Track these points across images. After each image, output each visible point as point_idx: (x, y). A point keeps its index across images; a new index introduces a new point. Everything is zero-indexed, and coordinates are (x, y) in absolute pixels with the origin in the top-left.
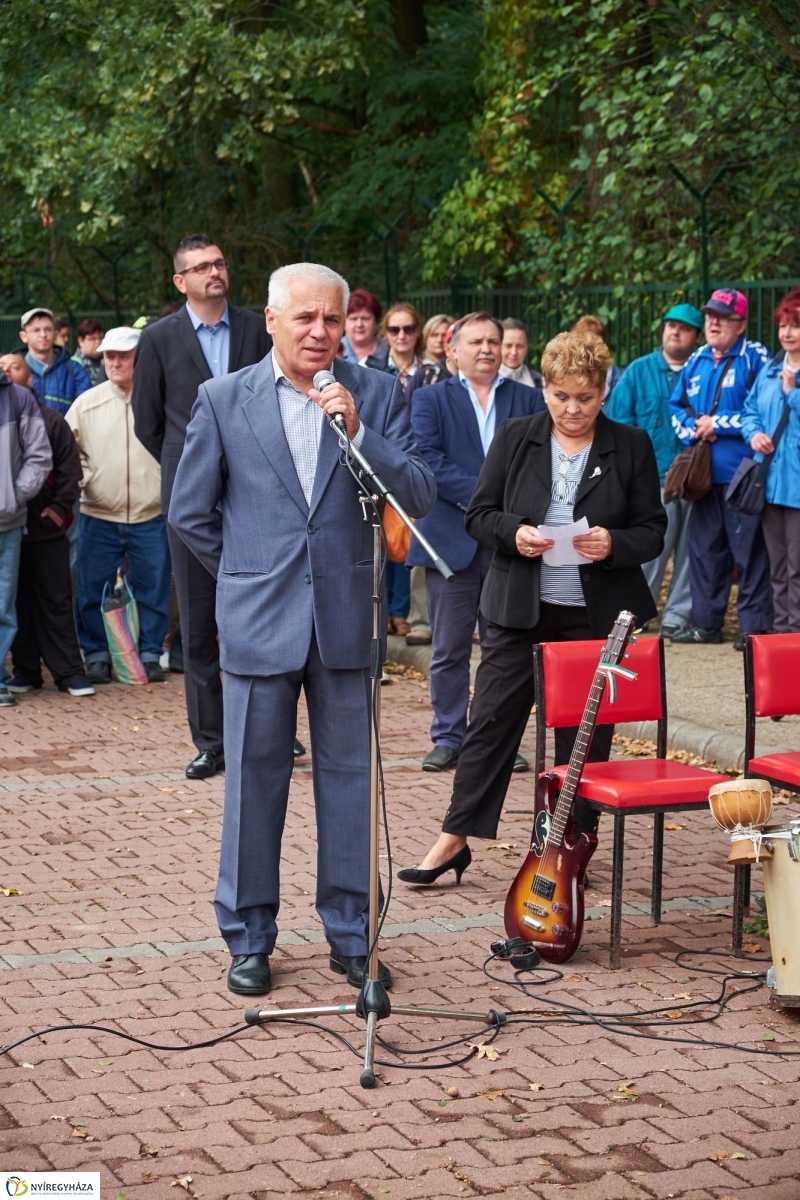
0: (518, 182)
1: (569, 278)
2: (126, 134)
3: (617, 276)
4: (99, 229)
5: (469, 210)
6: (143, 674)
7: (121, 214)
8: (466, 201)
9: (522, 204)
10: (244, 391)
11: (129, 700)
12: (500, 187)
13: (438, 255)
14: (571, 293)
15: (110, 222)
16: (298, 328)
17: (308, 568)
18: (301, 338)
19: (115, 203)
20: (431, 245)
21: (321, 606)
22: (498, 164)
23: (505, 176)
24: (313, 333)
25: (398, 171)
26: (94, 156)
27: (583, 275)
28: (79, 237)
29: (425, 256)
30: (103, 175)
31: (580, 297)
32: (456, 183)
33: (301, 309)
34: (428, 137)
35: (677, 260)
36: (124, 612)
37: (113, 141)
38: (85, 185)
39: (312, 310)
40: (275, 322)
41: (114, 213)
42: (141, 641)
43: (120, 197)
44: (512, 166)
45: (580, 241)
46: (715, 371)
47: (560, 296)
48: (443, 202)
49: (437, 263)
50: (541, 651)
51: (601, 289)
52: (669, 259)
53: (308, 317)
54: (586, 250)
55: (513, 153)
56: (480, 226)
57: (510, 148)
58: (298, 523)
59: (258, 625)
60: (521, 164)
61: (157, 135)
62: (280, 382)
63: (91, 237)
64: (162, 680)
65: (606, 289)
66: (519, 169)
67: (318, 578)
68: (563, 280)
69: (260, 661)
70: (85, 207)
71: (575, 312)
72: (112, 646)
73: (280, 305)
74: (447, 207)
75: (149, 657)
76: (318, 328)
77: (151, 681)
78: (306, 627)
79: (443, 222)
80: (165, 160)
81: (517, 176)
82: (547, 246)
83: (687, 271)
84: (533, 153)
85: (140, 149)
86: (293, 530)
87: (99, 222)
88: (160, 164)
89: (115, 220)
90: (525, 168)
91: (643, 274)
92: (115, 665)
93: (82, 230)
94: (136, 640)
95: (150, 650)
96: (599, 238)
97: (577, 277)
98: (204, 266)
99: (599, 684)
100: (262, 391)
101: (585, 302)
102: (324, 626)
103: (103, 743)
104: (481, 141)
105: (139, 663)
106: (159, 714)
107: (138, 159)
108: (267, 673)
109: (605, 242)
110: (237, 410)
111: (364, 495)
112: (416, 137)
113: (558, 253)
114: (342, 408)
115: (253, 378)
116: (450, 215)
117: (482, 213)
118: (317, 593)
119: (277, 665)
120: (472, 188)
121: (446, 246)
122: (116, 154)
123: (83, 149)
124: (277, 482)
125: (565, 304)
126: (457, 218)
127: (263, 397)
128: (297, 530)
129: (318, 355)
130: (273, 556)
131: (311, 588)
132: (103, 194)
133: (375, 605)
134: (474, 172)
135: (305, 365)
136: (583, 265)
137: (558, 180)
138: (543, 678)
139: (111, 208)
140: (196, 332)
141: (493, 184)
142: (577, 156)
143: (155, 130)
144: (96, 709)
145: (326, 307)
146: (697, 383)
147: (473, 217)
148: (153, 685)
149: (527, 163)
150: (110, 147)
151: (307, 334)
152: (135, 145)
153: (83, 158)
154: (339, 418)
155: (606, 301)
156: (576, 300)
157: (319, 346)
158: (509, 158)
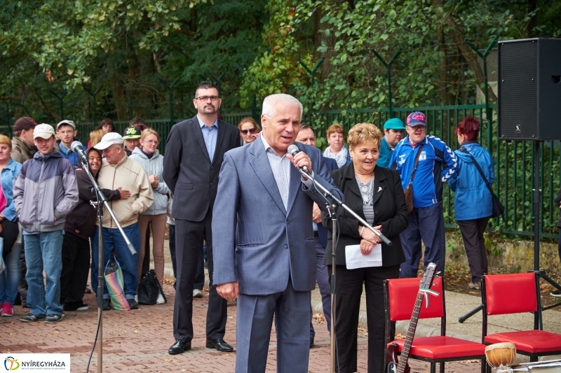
0: (288, 58)
1: (316, 106)
2: (91, 35)
3: (342, 105)
4: (78, 84)
5: (265, 73)
6: (127, 305)
7: (88, 76)
8: (263, 67)
9: (291, 69)
10: (249, 156)
11: (124, 318)
12: (280, 60)
13: (248, 95)
14: (318, 114)
15: (83, 80)
16: (280, 127)
17: (287, 241)
18: (280, 132)
19: (85, 70)
20: (244, 90)
21: (293, 259)
22: (278, 49)
23: (281, 55)
24: (287, 129)
25: (220, 54)
26: (76, 47)
27: (324, 105)
28: (68, 88)
29: (242, 95)
30: (81, 57)
31: (322, 115)
32: (256, 58)
33: (282, 118)
34: (235, 36)
35: (373, 97)
36: (116, 274)
37: (85, 39)
38: (69, 61)
39: (287, 118)
40: (267, 122)
41: (85, 75)
42: (125, 289)
43: (88, 67)
44: (285, 50)
45: (322, 87)
46: (413, 152)
47: (312, 115)
48: (250, 68)
49: (247, 99)
50: (387, 283)
51: (333, 111)
52: (369, 97)
53: (285, 122)
54: (326, 92)
55: (285, 43)
56: (270, 81)
57: (284, 41)
58: (281, 218)
59: (262, 269)
60: (290, 49)
61: (108, 36)
62: (268, 150)
63: (74, 88)
64: (137, 308)
65: (337, 112)
66: (288, 52)
67: (291, 246)
68: (314, 107)
69: (263, 288)
70: (70, 72)
71: (320, 124)
72: (110, 292)
73: (270, 114)
74: (252, 71)
75: (129, 297)
76: (289, 127)
77: (132, 309)
78: (286, 270)
79: (250, 78)
80: (112, 49)
81: (288, 55)
82: (305, 90)
83: (379, 102)
84: (296, 43)
85: (98, 44)
86: (278, 222)
87: (77, 81)
88: (109, 51)
89: (86, 79)
90: (291, 51)
91: (356, 104)
92: (112, 301)
93: (69, 84)
94: (122, 288)
95: (130, 293)
96: (333, 86)
97: (321, 105)
98: (205, 97)
99: (420, 299)
100: (259, 155)
101: (325, 118)
102: (294, 269)
103: (122, 338)
104: (268, 37)
105: (125, 299)
106: (144, 324)
107: (99, 49)
108: (267, 293)
109: (336, 88)
110: (247, 164)
111: (328, 205)
112: (228, 37)
113: (310, 94)
114: (306, 163)
115: (253, 149)
116: (254, 75)
117: (272, 74)
118: (291, 253)
119: (272, 289)
120: (266, 61)
121: (252, 90)
122: (87, 46)
123: (69, 43)
124: (271, 199)
125: (314, 119)
126: (257, 76)
127: (260, 157)
128: (281, 222)
129: (288, 140)
130: (269, 235)
131: (288, 251)
132: (79, 66)
133: (333, 258)
134: (266, 53)
135: (281, 145)
136: (324, 100)
137: (309, 57)
138: (388, 297)
139: (83, 73)
140: (201, 129)
141: (276, 59)
142: (320, 45)
143: (106, 34)
144: (109, 322)
145: (294, 118)
146: (404, 158)
147: (267, 77)
148: (133, 311)
149: (292, 48)
150: (83, 43)
151: (284, 129)
152: (97, 41)
153: (69, 48)
154: (305, 168)
155: (337, 117)
156: (320, 117)
157: (289, 136)
158: (283, 46)
